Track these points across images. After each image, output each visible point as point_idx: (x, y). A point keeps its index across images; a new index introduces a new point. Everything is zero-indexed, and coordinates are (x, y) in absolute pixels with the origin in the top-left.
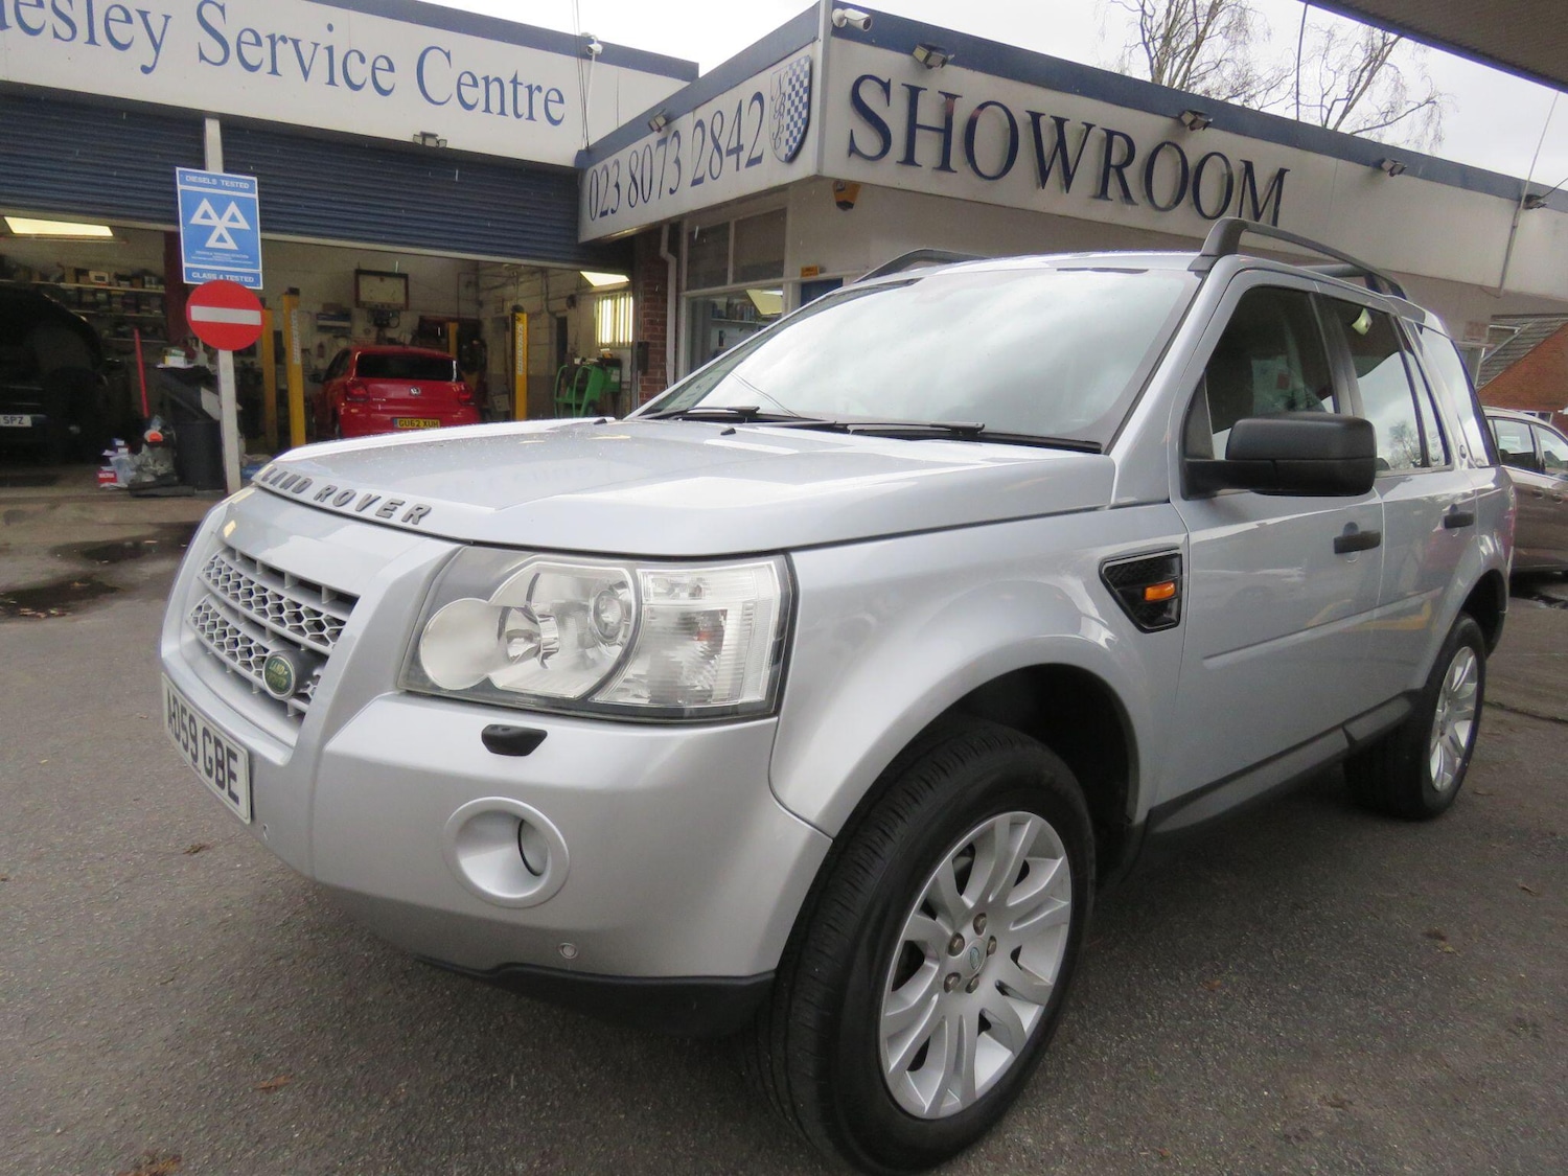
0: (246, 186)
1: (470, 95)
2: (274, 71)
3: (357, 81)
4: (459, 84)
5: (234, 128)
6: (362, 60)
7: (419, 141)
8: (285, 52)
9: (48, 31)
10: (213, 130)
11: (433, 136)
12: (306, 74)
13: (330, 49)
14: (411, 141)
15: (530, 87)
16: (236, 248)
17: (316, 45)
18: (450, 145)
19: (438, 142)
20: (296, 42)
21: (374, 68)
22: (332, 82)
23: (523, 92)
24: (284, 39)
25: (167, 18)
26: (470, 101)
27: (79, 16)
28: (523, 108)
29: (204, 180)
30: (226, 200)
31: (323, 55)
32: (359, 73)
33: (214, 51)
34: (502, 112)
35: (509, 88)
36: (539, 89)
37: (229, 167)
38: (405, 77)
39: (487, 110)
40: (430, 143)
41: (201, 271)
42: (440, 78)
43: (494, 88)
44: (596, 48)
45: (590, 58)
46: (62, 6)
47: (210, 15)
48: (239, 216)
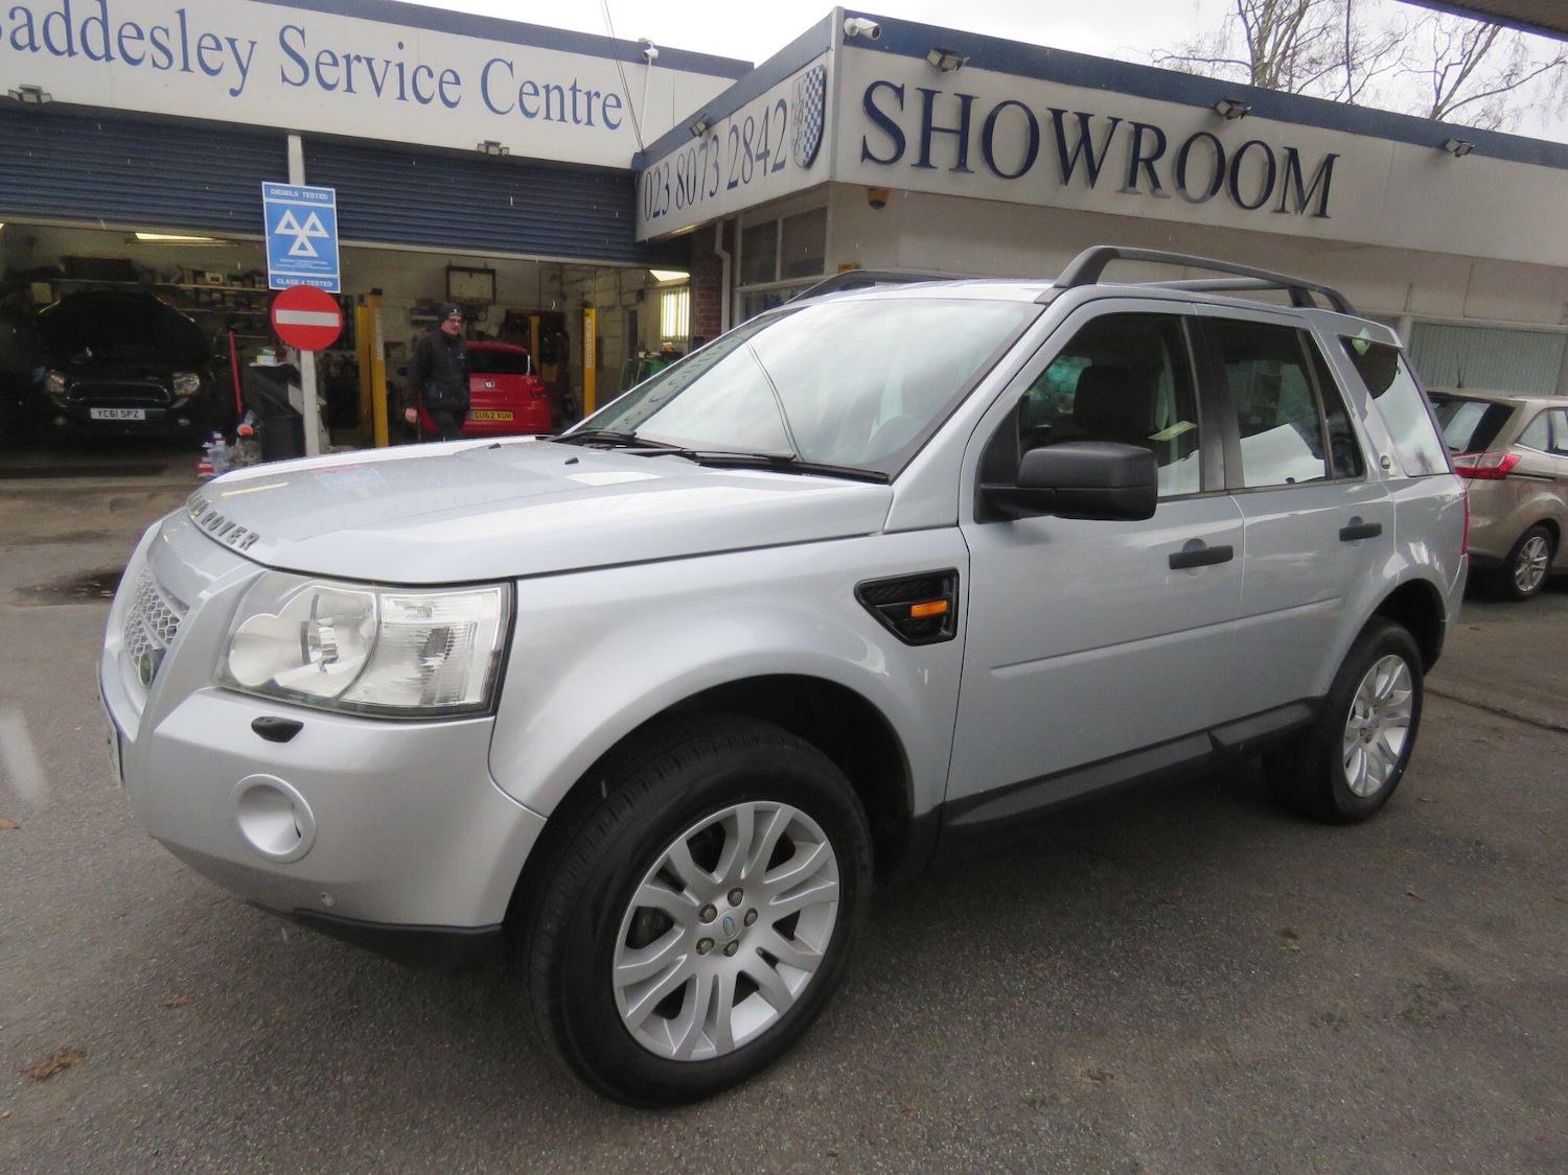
0: (325, 197)
1: (531, 106)
2: (349, 89)
3: (424, 95)
4: (521, 93)
5: (316, 144)
6: (431, 74)
7: (483, 150)
8: (360, 70)
9: (148, 62)
10: (295, 147)
11: (497, 144)
12: (378, 90)
13: (401, 66)
14: (476, 149)
15: (588, 94)
16: (315, 255)
17: (388, 62)
18: (512, 153)
19: (501, 150)
20: (369, 61)
21: (441, 82)
22: (402, 97)
23: (582, 99)
24: (358, 58)
25: (253, 43)
26: (531, 110)
27: (175, 46)
28: (582, 114)
29: (286, 193)
30: (308, 211)
31: (394, 71)
32: (428, 87)
33: (295, 72)
34: (562, 119)
35: (568, 96)
36: (597, 95)
37: (310, 179)
38: (470, 89)
39: (548, 117)
40: (493, 151)
41: (285, 277)
42: (504, 89)
43: (554, 96)
44: (652, 53)
45: (646, 63)
46: (160, 36)
47: (292, 38)
48: (319, 225)
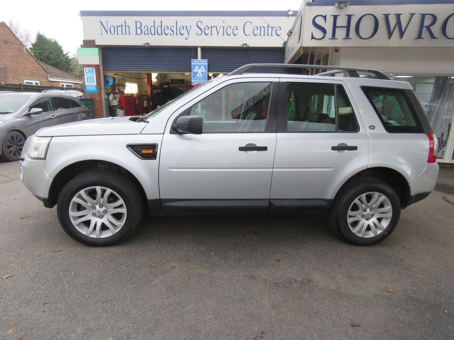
0: (205, 62)
1: (256, 32)
2: (211, 35)
3: (229, 34)
4: (253, 30)
5: (204, 49)
6: (231, 28)
7: (242, 46)
8: (214, 29)
9: (169, 34)
10: (199, 50)
11: (246, 44)
12: (218, 34)
13: (224, 27)
14: (240, 46)
15: (272, 27)
16: (202, 76)
17: (221, 27)
18: (250, 46)
19: (247, 46)
20: (216, 27)
21: (233, 29)
22: (223, 35)
23: (270, 29)
24: (214, 27)
25: (191, 27)
26: (256, 34)
27: (175, 30)
28: (270, 33)
29: (197, 62)
30: (201, 65)
31: (222, 28)
32: (230, 31)
33: (199, 32)
34: (264, 35)
35: (266, 28)
36: (274, 27)
37: (203, 57)
38: (240, 32)
39: (260, 35)
40: (245, 46)
41: (195, 82)
42: (249, 30)
43: (263, 29)
44: (290, 13)
45: (289, 16)
46: (172, 28)
47: (199, 24)
48: (203, 69)
